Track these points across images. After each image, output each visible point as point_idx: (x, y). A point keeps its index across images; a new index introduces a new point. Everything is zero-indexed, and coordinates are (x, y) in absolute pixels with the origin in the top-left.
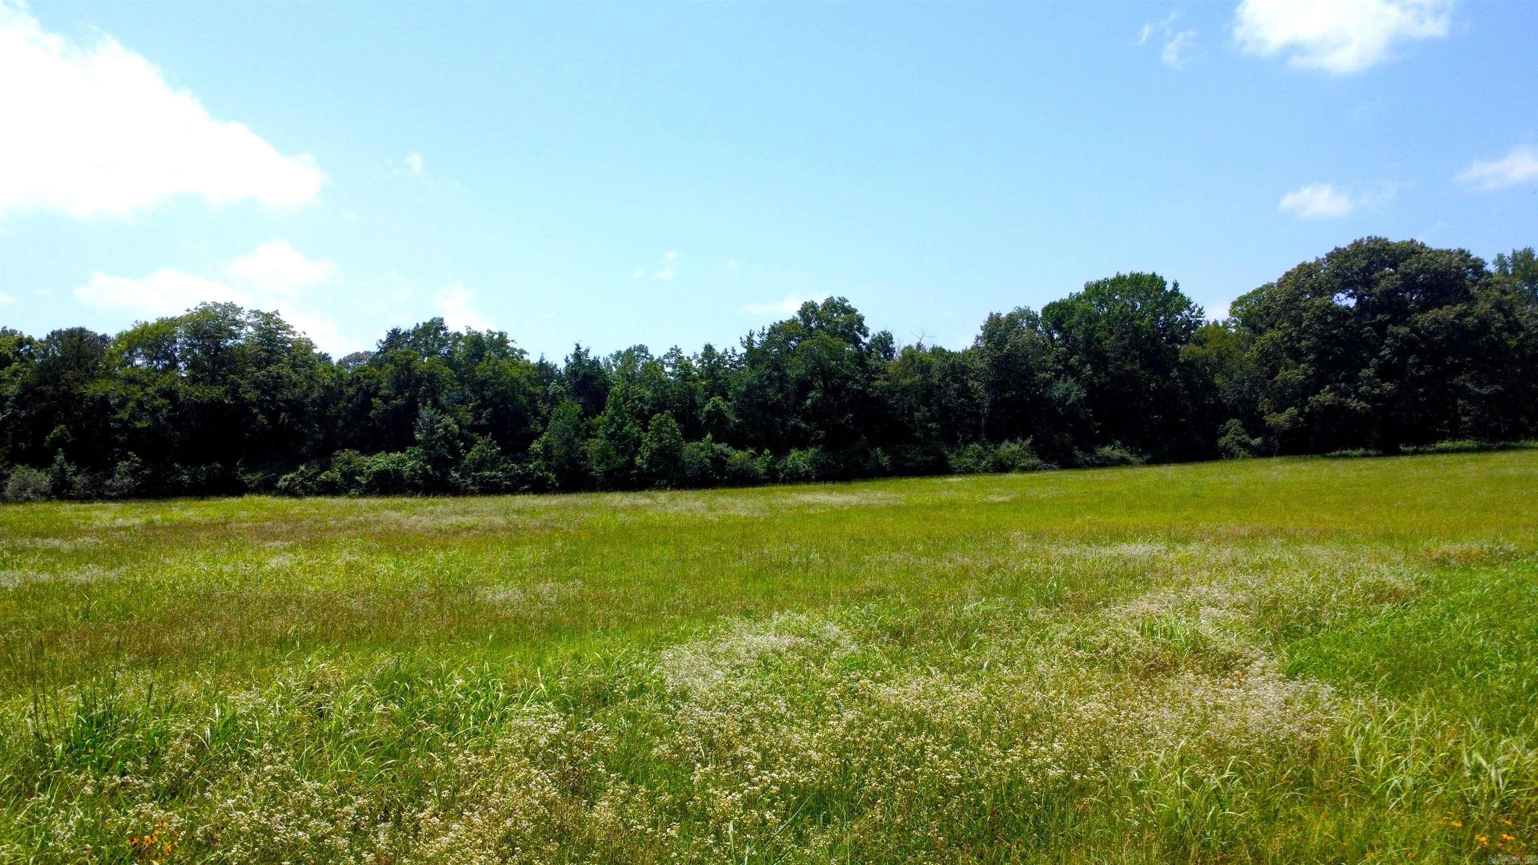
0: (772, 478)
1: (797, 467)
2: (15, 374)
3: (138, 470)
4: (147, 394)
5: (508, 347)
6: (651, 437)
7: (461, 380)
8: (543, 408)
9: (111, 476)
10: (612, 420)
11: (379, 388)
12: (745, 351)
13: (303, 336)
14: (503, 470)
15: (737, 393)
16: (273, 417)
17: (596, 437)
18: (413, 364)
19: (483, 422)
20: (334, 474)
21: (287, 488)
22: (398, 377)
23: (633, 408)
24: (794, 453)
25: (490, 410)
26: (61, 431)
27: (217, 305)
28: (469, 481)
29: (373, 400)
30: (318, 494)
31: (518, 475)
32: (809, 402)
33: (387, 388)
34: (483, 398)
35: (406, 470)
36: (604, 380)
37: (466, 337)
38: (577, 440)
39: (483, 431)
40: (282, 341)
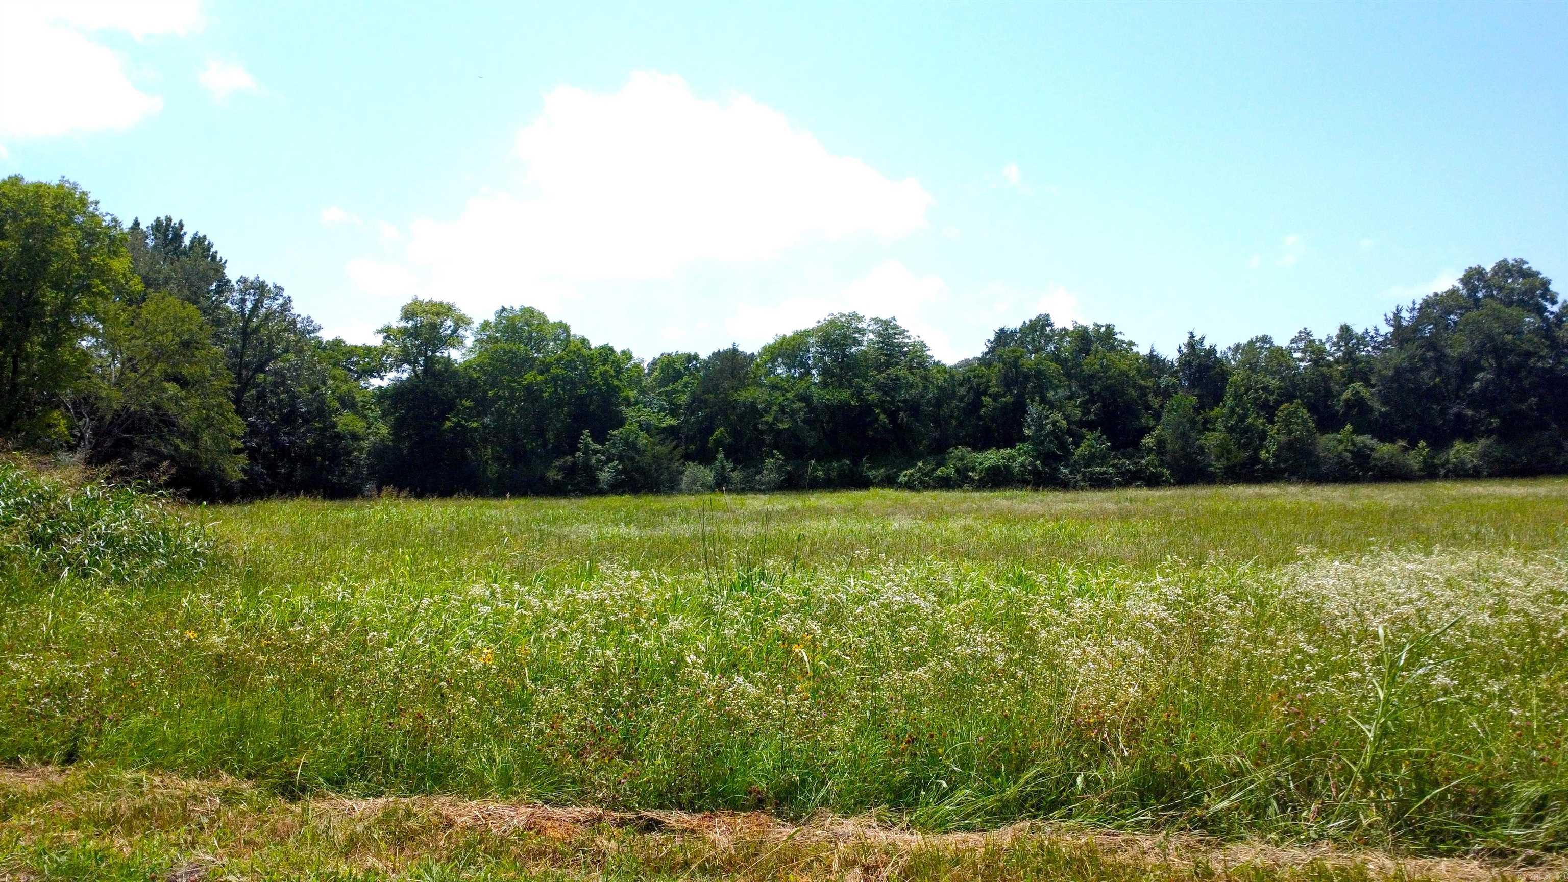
0: (1430, 473)
1: (1463, 463)
2: (685, 386)
3: (781, 466)
4: (787, 399)
5: (1116, 339)
6: (1278, 430)
7: (1068, 375)
8: (1155, 402)
9: (760, 472)
10: (1232, 411)
11: (989, 387)
12: (1391, 329)
13: (917, 340)
14: (1113, 466)
15: (1382, 378)
16: (893, 416)
17: (1214, 430)
18: (1020, 362)
19: (1092, 417)
20: (949, 470)
21: (906, 483)
22: (1005, 376)
23: (1256, 399)
24: (1458, 445)
25: (1099, 404)
26: (721, 433)
27: (842, 315)
28: (1079, 477)
29: (983, 398)
30: (934, 488)
31: (1129, 471)
32: (1476, 385)
33: (997, 386)
34: (1091, 392)
35: (1016, 466)
36: (1222, 370)
37: (1072, 332)
38: (1193, 434)
39: (1091, 426)
40: (900, 346)
